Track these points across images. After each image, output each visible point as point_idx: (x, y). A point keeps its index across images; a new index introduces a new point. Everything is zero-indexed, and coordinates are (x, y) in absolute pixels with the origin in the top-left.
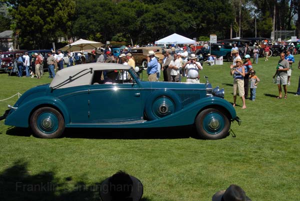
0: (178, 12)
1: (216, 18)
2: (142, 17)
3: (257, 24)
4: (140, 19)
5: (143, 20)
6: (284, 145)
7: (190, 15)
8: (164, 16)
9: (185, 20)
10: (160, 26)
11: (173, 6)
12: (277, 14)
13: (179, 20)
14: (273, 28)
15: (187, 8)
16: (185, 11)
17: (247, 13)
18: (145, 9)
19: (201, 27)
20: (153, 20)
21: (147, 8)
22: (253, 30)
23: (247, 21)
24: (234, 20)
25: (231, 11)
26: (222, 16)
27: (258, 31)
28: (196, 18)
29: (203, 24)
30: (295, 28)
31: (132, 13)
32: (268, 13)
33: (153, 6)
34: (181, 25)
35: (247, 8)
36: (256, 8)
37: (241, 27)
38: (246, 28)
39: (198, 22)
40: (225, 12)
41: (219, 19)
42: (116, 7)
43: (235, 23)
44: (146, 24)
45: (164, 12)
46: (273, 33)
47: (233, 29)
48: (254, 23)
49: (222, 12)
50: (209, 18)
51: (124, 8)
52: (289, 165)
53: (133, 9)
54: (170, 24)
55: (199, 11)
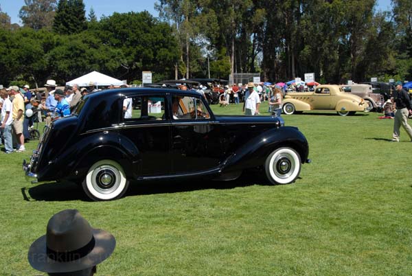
0: (103, 46)
1: (155, 54)
2: (52, 52)
3: (210, 64)
4: (48, 55)
5: (53, 56)
6: (232, 200)
7: (119, 50)
8: (83, 52)
9: (113, 57)
10: (77, 65)
11: (96, 38)
12: (237, 52)
13: (104, 57)
14: (232, 70)
15: (116, 41)
17: (196, 49)
18: (55, 41)
19: (134, 67)
20: (68, 56)
21: (58, 39)
22: (205, 73)
23: (197, 60)
24: (180, 58)
25: (175, 46)
26: (163, 52)
27: (212, 73)
28: (128, 54)
29: (137, 64)
30: (260, 70)
31: (37, 46)
32: (224, 50)
33: (67, 37)
34: (106, 64)
35: (196, 42)
36: (209, 43)
37: (190, 69)
38: (196, 70)
39: (131, 60)
40: (167, 47)
41: (160, 57)
42: (14, 37)
43: (181, 62)
44: (57, 62)
45: (84, 46)
46: (231, 76)
47: (179, 72)
48: (206, 63)
49: (164, 47)
50: (146, 55)
51: (25, 39)
52: (235, 224)
53: (38, 40)
54: (91, 62)
55: (132, 45)
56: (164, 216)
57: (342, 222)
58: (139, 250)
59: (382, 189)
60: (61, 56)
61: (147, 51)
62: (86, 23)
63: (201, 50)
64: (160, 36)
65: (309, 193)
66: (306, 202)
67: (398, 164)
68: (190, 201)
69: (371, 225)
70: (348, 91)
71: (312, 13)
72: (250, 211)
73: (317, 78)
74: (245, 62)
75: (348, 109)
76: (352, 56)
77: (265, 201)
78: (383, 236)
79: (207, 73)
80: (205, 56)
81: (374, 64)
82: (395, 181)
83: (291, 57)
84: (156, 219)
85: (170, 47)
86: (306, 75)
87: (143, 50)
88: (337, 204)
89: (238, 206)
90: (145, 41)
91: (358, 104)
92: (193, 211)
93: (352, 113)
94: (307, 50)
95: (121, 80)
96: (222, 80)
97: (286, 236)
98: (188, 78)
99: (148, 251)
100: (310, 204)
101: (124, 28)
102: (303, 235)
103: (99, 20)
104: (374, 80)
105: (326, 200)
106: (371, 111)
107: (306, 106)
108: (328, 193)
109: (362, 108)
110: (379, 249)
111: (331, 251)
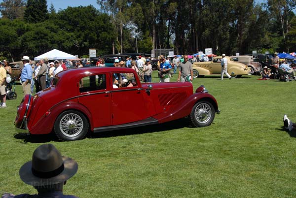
0: (60, 31)
1: (98, 36)
2: (23, 36)
3: (138, 43)
4: (21, 38)
5: (24, 39)
6: (155, 139)
7: (72, 34)
8: (46, 35)
9: (68, 39)
10: (42, 45)
11: (55, 25)
12: (156, 33)
13: (61, 38)
14: (153, 46)
15: (70, 27)
16: (67, 30)
17: (128, 32)
18: (26, 27)
19: (83, 45)
20: (35, 39)
21: (28, 26)
22: (134, 49)
23: (129, 40)
24: (116, 39)
25: (112, 30)
26: (104, 34)
27: (139, 49)
28: (79, 37)
29: (85, 43)
30: (173, 46)
31: (13, 32)
32: (148, 32)
33: (35, 24)
34: (63, 44)
35: (128, 27)
36: (136, 28)
37: (123, 46)
38: (127, 47)
39: (81, 41)
40: (106, 31)
41: (101, 38)
43: (117, 42)
44: (27, 43)
45: (46, 31)
46: (153, 51)
47: (115, 48)
48: (135, 42)
49: (104, 31)
50: (92, 37)
51: (3, 26)
52: (157, 156)
53: (13, 27)
54: (53, 42)
55: (81, 30)
56: (108, 151)
57: (232, 152)
58: (91, 175)
59: (260, 129)
60: (30, 38)
61: (92, 34)
62: (48, 14)
63: (131, 33)
64: (102, 23)
65: (209, 133)
66: (207, 139)
67: (271, 111)
68: (126, 140)
69: (253, 155)
70: (236, 60)
71: (210, 5)
72: (168, 147)
73: (214, 52)
74: (163, 41)
75: (236, 73)
76: (239, 36)
77: (178, 139)
78: (261, 162)
79: (136, 49)
80: (134, 37)
81: (254, 41)
82: (269, 123)
83: (195, 37)
84: (102, 154)
85: (108, 31)
86: (206, 50)
87: (89, 34)
88: (229, 140)
89: (159, 143)
90: (90, 27)
91: (243, 70)
92: (128, 147)
93: (239, 76)
94: (207, 32)
95: (74, 55)
96: (146, 54)
97: (194, 163)
98: (122, 53)
99: (97, 176)
100: (210, 141)
101: (76, 17)
102: (205, 162)
103: (57, 12)
104: (254, 52)
105: (222, 138)
106: (253, 74)
107: (207, 72)
108: (223, 133)
109: (246, 72)
110: (258, 170)
111: (225, 172)
